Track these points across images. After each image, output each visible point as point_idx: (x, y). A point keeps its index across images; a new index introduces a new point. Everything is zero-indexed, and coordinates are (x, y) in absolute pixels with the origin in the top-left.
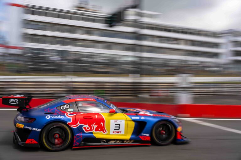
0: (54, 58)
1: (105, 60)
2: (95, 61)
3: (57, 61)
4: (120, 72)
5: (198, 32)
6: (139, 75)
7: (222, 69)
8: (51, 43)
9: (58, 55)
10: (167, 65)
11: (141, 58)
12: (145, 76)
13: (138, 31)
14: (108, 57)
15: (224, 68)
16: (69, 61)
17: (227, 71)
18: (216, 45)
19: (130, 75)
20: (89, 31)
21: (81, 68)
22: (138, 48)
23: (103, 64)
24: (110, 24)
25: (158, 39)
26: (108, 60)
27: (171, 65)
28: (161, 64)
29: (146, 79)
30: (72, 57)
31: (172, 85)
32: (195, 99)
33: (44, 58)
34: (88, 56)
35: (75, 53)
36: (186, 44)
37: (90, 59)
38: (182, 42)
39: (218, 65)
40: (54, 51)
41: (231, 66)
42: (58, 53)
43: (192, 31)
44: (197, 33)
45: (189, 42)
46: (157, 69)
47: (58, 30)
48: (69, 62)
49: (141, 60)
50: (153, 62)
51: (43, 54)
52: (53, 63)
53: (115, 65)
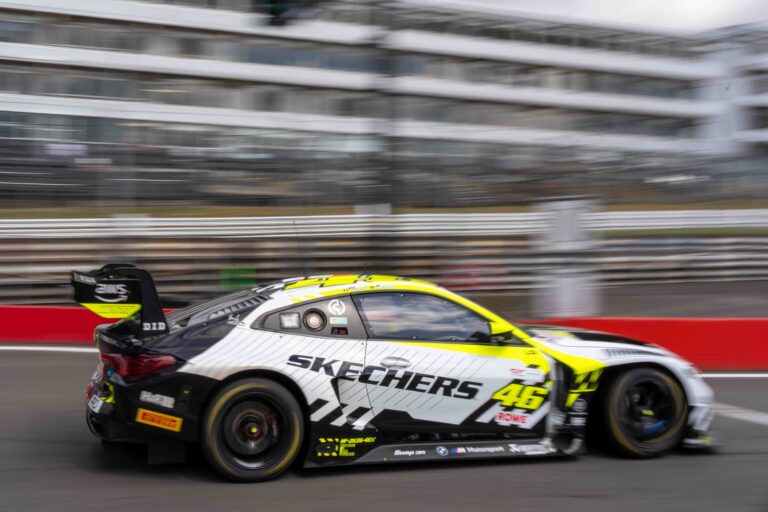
0: (62, 147)
1: (255, 151)
2: (220, 156)
3: (78, 161)
4: (314, 197)
5: (612, 36)
6: (386, 207)
7: (704, 178)
8: (50, 90)
9: (75, 136)
11: (395, 141)
12: (411, 209)
13: (381, 38)
14: (267, 141)
15: (718, 176)
16: (118, 157)
17: (728, 187)
18: (684, 87)
19: (358, 207)
20: (191, 41)
21: (164, 184)
22: (383, 102)
23: (248, 166)
24: (272, 12)
25: (456, 68)
26: (266, 151)
27: (510, 166)
28: (473, 165)
29: (417, 223)
30: (130, 142)
31: (519, 246)
32: (608, 297)
33: (25, 149)
34: (191, 139)
35: (144, 128)
36: (567, 86)
37: (199, 150)
38: (552, 77)
39: (693, 165)
40: (60, 122)
41: (742, 166)
42: (74, 126)
43: (588, 35)
44: (608, 40)
45: (575, 77)
46: (459, 184)
47: (75, 41)
48: (115, 163)
49: (394, 149)
50: (446, 155)
51: (22, 133)
52: (61, 167)
53: (299, 172)
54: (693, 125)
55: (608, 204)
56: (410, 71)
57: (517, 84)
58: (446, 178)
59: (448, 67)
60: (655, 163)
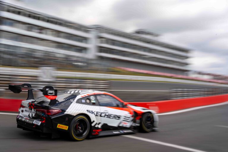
10: (33, 56)
28: (22, 55)
36: (53, 35)
46: (20, 61)
54: (86, 50)
55: (58, 69)
56: (5, 24)
57: (40, 33)
58: (14, 58)
59: (18, 25)
60: (75, 59)
